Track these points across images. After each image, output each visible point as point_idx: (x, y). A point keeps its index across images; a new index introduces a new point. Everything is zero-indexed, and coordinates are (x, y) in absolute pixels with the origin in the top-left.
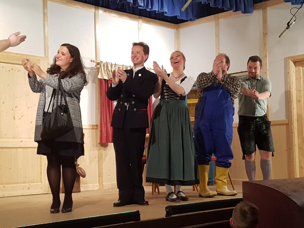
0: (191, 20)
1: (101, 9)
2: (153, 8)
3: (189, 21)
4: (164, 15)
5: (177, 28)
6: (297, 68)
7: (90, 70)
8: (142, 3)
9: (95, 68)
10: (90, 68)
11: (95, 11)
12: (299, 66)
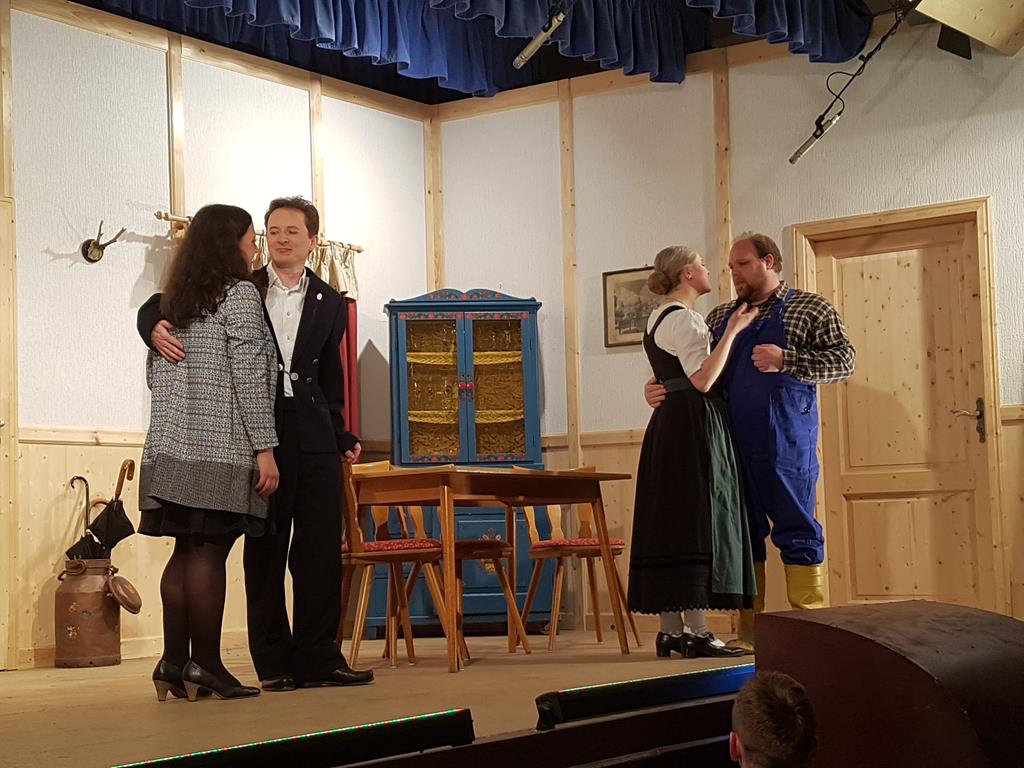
0: (481, 94)
1: (191, 43)
2: (366, 48)
3: (475, 98)
4: (399, 72)
5: (432, 117)
6: (823, 259)
7: (150, 248)
8: (330, 30)
9: (169, 238)
10: (151, 238)
11: (170, 49)
12: (828, 255)
